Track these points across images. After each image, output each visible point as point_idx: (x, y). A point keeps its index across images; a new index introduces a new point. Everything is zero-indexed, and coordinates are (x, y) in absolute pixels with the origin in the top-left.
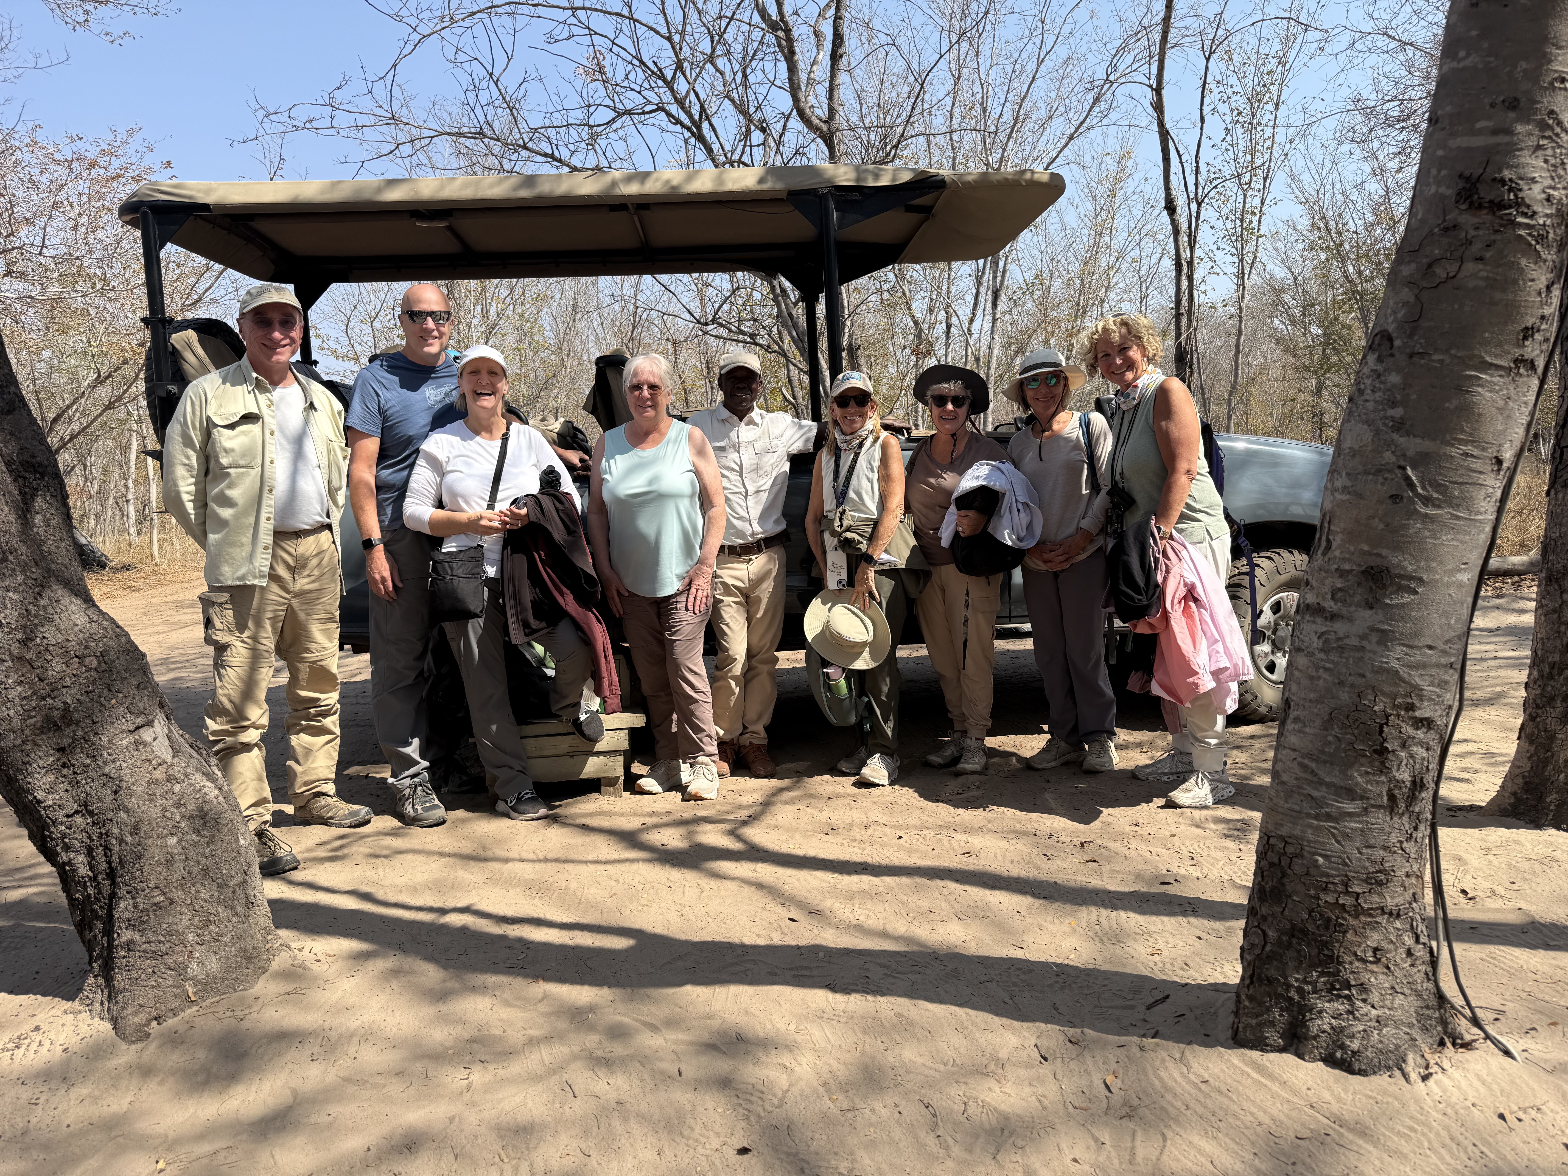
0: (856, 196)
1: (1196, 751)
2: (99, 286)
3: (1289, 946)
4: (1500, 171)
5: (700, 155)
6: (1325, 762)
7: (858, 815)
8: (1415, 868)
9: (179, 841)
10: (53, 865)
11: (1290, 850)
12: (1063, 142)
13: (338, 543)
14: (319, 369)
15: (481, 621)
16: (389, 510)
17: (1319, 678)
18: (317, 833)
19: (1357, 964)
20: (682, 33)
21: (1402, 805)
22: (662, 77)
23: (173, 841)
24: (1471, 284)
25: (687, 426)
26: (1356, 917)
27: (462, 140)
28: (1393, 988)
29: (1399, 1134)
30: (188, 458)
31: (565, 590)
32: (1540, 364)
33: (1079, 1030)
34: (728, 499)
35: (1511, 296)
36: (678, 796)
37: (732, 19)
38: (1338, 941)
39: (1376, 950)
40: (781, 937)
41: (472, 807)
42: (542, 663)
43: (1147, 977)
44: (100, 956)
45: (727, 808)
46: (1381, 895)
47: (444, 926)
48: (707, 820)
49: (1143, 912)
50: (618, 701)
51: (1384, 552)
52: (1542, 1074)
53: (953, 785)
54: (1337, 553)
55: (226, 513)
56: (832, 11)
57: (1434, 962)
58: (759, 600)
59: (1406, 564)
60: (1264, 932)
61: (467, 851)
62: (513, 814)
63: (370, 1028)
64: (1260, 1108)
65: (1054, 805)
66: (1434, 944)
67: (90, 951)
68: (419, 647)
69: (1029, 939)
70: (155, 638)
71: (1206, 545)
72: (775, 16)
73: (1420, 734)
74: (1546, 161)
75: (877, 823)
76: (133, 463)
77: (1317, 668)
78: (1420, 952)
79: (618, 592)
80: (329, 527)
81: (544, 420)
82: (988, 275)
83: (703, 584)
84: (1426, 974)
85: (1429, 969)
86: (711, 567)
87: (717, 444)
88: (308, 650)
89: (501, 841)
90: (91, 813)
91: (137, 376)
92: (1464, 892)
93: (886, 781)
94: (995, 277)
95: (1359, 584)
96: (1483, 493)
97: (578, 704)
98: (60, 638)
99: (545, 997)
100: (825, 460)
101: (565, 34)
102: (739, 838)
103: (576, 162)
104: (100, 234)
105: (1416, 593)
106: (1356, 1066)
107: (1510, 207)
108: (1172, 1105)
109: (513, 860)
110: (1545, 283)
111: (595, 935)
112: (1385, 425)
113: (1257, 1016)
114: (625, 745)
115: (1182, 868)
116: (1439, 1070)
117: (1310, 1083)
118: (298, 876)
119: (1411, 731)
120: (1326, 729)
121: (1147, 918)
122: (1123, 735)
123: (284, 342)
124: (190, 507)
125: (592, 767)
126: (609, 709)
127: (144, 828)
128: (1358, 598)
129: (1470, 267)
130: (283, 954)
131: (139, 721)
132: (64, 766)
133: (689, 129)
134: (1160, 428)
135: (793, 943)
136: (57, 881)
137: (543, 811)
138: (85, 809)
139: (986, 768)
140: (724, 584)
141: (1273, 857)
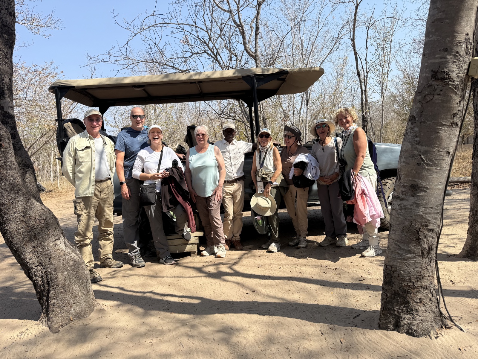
0: (262, 77)
1: (370, 239)
2: (42, 108)
3: (394, 298)
4: (443, 69)
5: (217, 65)
6: (402, 243)
7: (267, 261)
8: (431, 274)
9: (68, 273)
10: (32, 281)
11: (393, 269)
12: (326, 55)
13: (113, 183)
14: (106, 132)
15: (155, 205)
16: (128, 173)
17: (399, 218)
18: (107, 270)
19: (415, 303)
20: (211, 30)
21: (426, 255)
22: (205, 43)
23: (66, 273)
24: (437, 102)
25: (213, 146)
26: (414, 289)
27: (147, 63)
28: (426, 310)
29: (428, 355)
30: (70, 160)
31: (179, 196)
32: (459, 124)
33: (333, 325)
34: (226, 167)
35: (449, 105)
36: (214, 256)
37: (226, 24)
38: (408, 297)
39: (420, 299)
40: (244, 299)
41: (153, 261)
42: (172, 217)
43: (354, 309)
44: (45, 308)
45: (228, 260)
46: (421, 282)
47: (145, 297)
48: (222, 264)
49: (353, 289)
50: (195, 229)
51: (416, 180)
52: (472, 336)
53: (297, 251)
54: (403, 181)
55: (80, 175)
56: (255, 20)
57: (438, 302)
58: (236, 197)
59: (423, 183)
60: (386, 294)
61: (151, 274)
62: (165, 263)
63: (123, 328)
64: (387, 347)
65: (327, 257)
66: (438, 297)
67: (42, 306)
68: (137, 213)
69: (319, 298)
70: (59, 212)
71: (368, 177)
72: (238, 23)
73: (430, 234)
74: (457, 66)
75: (273, 264)
76: (52, 160)
77: (399, 215)
78: (434, 299)
79: (195, 195)
80: (110, 179)
81: (172, 145)
82: (305, 96)
83: (219, 192)
84: (436, 306)
85: (437, 305)
86: (222, 187)
87: (223, 151)
88: (104, 215)
89: (161, 271)
90: (42, 266)
91: (53, 134)
92: (451, 281)
93: (276, 251)
94: (307, 96)
95: (409, 190)
96: (444, 162)
97: (183, 230)
98: (34, 215)
99: (174, 317)
100: (257, 154)
101: (177, 31)
102: (232, 269)
103: (181, 68)
104: (42, 93)
105: (426, 192)
106: (415, 335)
107: (447, 79)
108: (360, 347)
109: (165, 277)
110: (459, 101)
111: (189, 299)
112: (414, 143)
113: (386, 320)
114: (197, 241)
115: (366, 276)
116: (441, 335)
117: (402, 340)
118: (102, 283)
119: (427, 233)
120: (402, 233)
121: (355, 291)
122: (349, 235)
123: (97, 126)
124: (71, 174)
125: (188, 248)
126: (192, 231)
127: (58, 269)
128: (409, 194)
129: (436, 97)
130: (98, 306)
131: (56, 238)
132: (35, 252)
133: (214, 58)
134: (355, 143)
135: (248, 301)
136: (33, 286)
137: (173, 262)
138: (41, 264)
139: (307, 246)
140: (226, 192)
141: (388, 272)
